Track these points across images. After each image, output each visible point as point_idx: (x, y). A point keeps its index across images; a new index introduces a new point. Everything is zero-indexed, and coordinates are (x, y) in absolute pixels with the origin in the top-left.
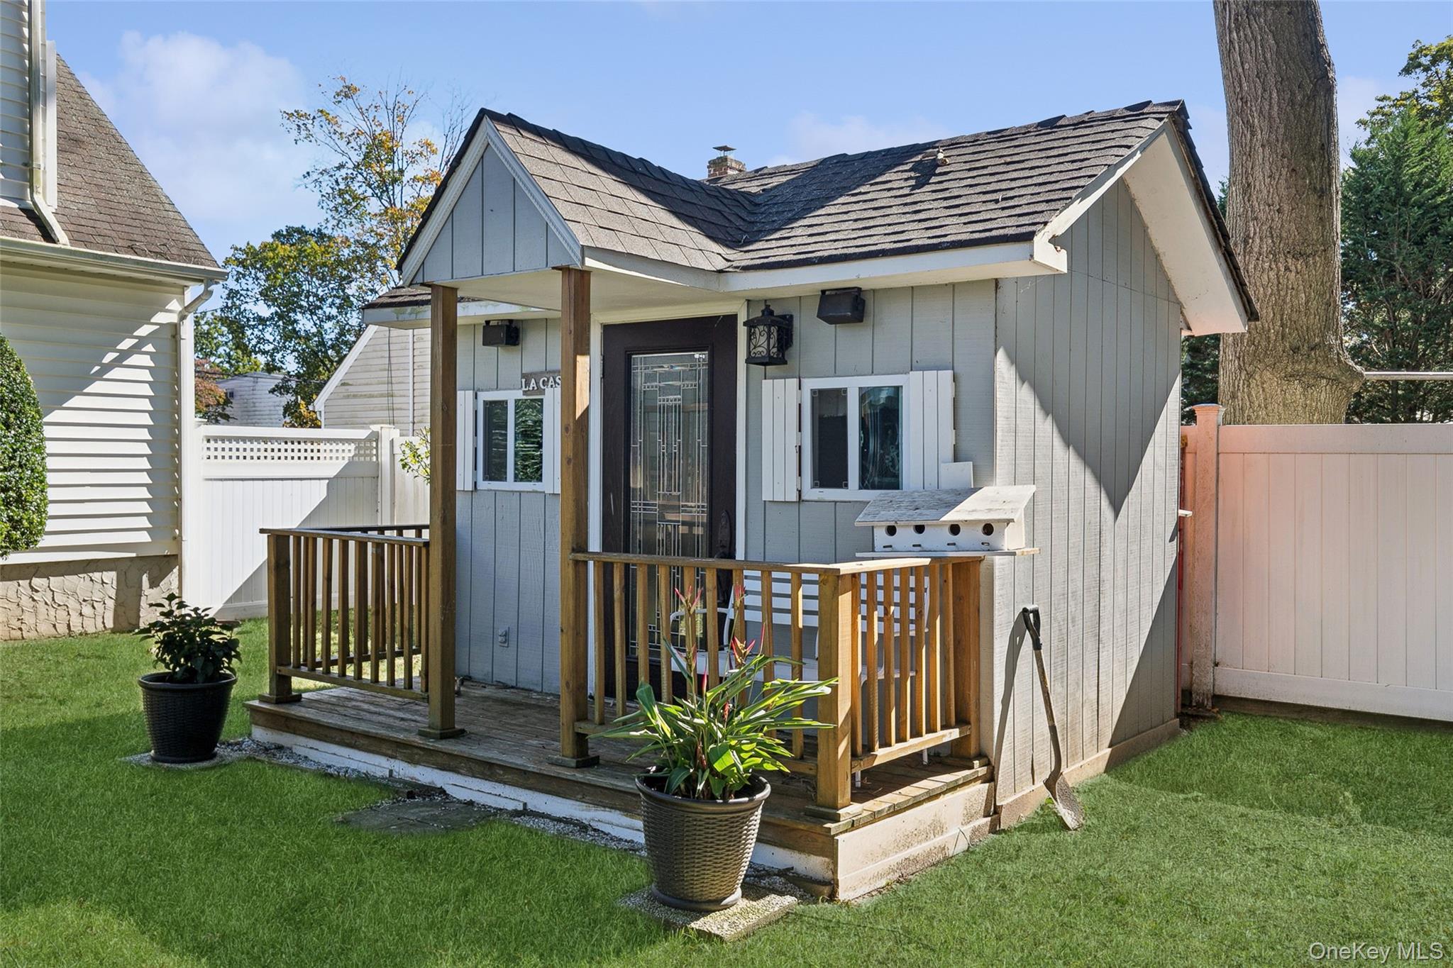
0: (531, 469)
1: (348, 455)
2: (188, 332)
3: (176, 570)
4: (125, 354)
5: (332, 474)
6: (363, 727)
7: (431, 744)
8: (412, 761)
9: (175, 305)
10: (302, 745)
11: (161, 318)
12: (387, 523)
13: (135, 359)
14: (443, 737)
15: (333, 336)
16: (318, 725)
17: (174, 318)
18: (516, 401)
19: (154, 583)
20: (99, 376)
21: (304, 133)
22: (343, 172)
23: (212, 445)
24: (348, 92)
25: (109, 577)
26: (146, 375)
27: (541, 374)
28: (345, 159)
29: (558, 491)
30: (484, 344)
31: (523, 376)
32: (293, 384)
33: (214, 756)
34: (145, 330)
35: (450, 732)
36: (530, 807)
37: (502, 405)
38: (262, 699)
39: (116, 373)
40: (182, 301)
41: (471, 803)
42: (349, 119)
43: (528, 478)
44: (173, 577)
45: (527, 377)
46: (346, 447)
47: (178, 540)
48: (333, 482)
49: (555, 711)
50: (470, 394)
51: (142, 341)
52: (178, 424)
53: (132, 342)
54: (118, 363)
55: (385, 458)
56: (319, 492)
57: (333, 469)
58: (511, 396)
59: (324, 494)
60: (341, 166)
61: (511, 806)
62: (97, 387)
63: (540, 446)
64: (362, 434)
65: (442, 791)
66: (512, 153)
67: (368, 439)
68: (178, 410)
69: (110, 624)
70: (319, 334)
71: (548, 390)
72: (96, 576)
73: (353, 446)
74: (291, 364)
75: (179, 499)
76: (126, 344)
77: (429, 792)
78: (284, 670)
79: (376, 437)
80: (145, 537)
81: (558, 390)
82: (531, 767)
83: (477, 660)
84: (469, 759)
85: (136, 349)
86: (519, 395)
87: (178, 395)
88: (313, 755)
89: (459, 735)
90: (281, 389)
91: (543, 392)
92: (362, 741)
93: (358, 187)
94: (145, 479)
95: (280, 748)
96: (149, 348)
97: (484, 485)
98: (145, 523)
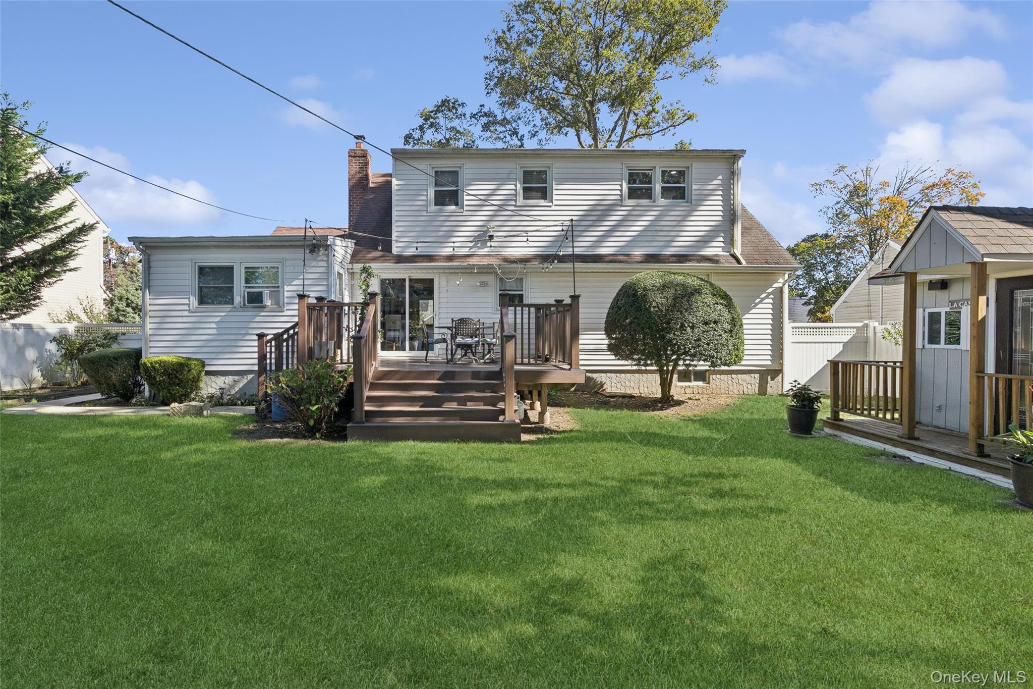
0: (954, 339)
1: (852, 333)
2: (786, 290)
3: (781, 375)
4: (763, 299)
5: (846, 340)
6: (872, 432)
7: (903, 440)
8: (894, 445)
9: (781, 280)
10: (845, 436)
11: (776, 285)
12: (872, 359)
13: (766, 301)
14: (909, 438)
15: (833, 279)
16: (852, 429)
17: (781, 285)
18: (946, 312)
19: (772, 379)
20: (754, 307)
21: (819, 191)
22: (839, 205)
23: (795, 330)
24: (841, 169)
25: (757, 376)
26: (770, 306)
27: (960, 300)
28: (839, 199)
29: (969, 349)
30: (929, 289)
31: (950, 302)
32: (813, 301)
33: (811, 434)
34: (770, 290)
35: (911, 437)
36: (952, 469)
37: (939, 314)
38: (828, 418)
39: (760, 306)
40: (784, 279)
41: (923, 464)
42: (842, 180)
43: (951, 343)
44: (780, 377)
45: (952, 303)
46: (852, 330)
47: (782, 364)
48: (845, 345)
49: (967, 439)
50: (921, 310)
51: (769, 294)
52: (782, 323)
53: (765, 295)
54: (761, 302)
55: (871, 334)
56: (839, 348)
57: (846, 338)
58: (943, 310)
59: (841, 349)
60: (838, 203)
61: (943, 467)
62: (753, 311)
63: (959, 329)
64: (860, 325)
65: (909, 458)
66: (946, 221)
67: (863, 326)
68: (782, 318)
69: (757, 392)
70: (826, 279)
71: (964, 308)
72: (752, 375)
73: (855, 330)
74: (812, 293)
75: (782, 349)
76: (763, 296)
77: (902, 458)
78: (837, 409)
79: (867, 326)
80: (769, 363)
81: (969, 307)
82: (953, 453)
83: (924, 416)
84: (922, 447)
85: (767, 297)
86: (948, 309)
87: (782, 312)
88: (849, 439)
89: (917, 439)
90: (806, 304)
91: (961, 308)
92: (871, 436)
93: (846, 210)
94: (770, 342)
95: (836, 436)
96: (772, 296)
97: (928, 346)
98: (769, 357)
